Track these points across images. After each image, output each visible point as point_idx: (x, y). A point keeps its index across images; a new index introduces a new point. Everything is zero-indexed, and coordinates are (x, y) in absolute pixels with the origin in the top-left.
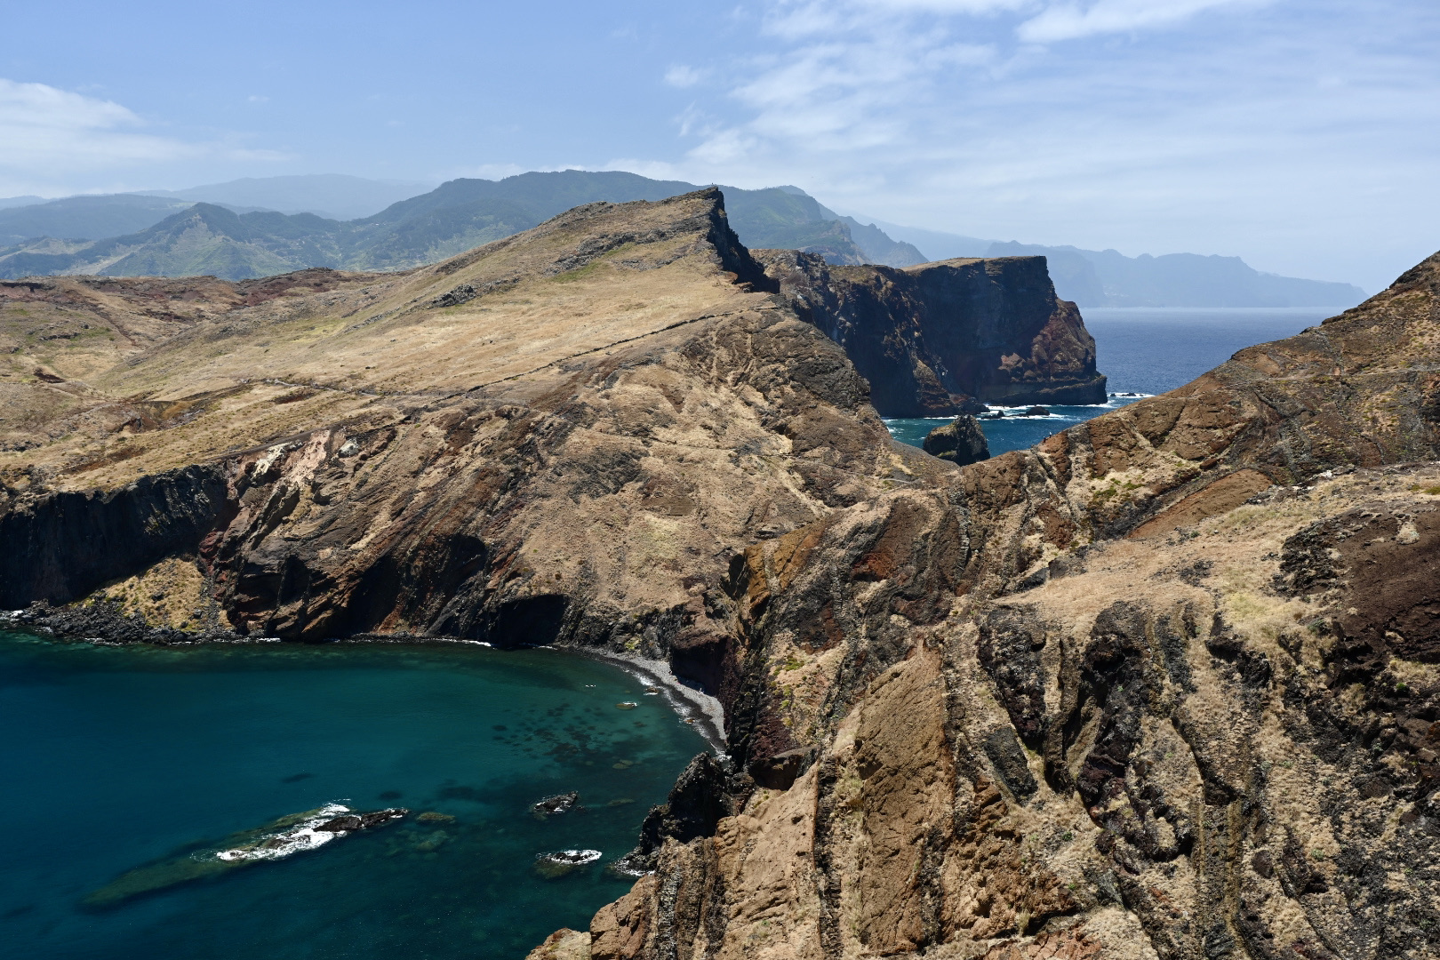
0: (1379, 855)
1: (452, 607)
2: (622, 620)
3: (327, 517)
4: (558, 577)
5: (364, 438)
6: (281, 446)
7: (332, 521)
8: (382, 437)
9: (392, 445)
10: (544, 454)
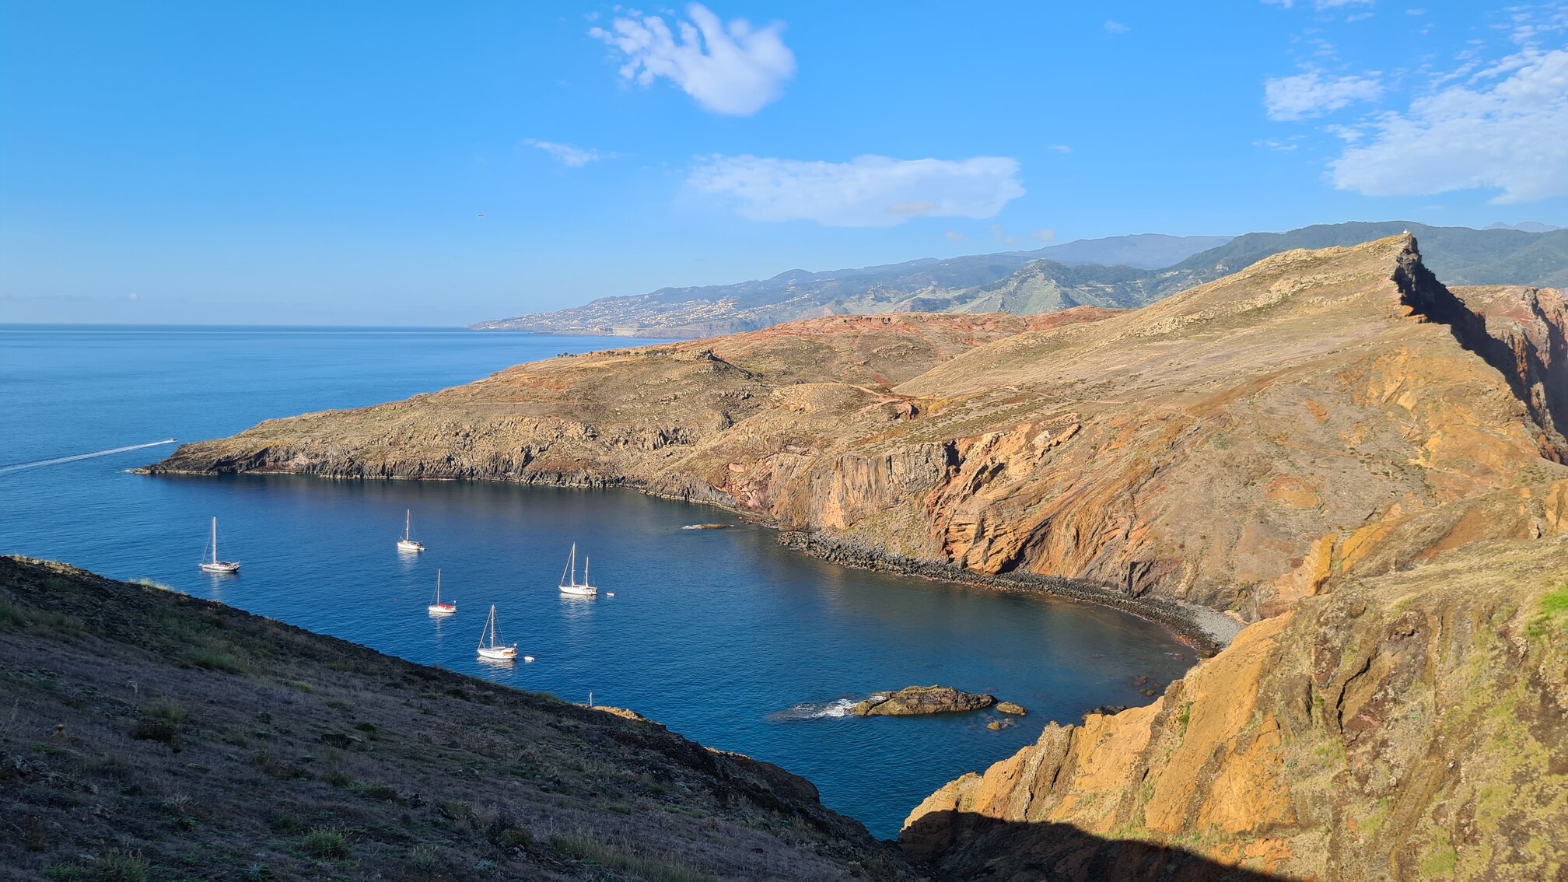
0: (1533, 824)
1: (1097, 561)
2: (1231, 586)
3: (1016, 486)
4: (1182, 546)
5: (1055, 430)
6: (994, 433)
7: (1018, 489)
8: (1070, 431)
9: (1076, 437)
10: (1188, 451)
